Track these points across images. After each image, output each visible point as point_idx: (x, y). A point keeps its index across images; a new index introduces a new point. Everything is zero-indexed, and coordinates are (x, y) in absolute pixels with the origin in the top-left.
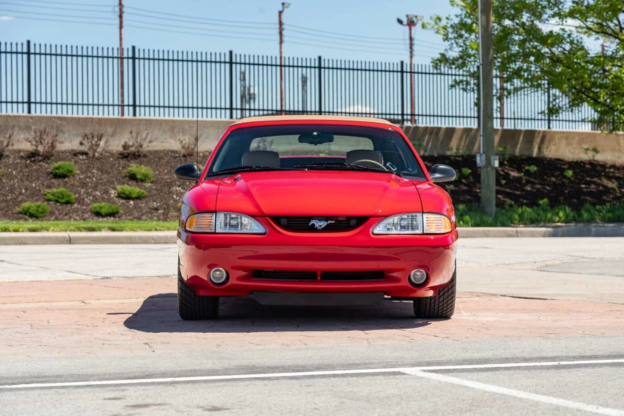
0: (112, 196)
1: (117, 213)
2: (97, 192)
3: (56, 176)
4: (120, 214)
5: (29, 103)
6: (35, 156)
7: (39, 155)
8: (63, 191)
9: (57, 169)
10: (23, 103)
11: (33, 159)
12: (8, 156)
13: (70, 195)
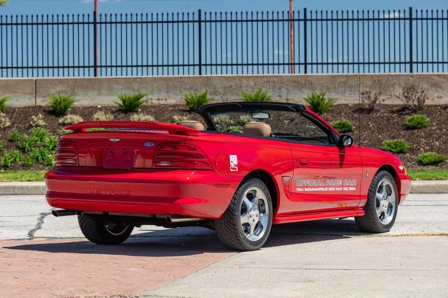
5: (411, 63)
6: (405, 111)
7: (408, 109)
8: (397, 142)
9: (410, 121)
10: (405, 63)
11: (401, 113)
12: (379, 111)
13: (403, 145)
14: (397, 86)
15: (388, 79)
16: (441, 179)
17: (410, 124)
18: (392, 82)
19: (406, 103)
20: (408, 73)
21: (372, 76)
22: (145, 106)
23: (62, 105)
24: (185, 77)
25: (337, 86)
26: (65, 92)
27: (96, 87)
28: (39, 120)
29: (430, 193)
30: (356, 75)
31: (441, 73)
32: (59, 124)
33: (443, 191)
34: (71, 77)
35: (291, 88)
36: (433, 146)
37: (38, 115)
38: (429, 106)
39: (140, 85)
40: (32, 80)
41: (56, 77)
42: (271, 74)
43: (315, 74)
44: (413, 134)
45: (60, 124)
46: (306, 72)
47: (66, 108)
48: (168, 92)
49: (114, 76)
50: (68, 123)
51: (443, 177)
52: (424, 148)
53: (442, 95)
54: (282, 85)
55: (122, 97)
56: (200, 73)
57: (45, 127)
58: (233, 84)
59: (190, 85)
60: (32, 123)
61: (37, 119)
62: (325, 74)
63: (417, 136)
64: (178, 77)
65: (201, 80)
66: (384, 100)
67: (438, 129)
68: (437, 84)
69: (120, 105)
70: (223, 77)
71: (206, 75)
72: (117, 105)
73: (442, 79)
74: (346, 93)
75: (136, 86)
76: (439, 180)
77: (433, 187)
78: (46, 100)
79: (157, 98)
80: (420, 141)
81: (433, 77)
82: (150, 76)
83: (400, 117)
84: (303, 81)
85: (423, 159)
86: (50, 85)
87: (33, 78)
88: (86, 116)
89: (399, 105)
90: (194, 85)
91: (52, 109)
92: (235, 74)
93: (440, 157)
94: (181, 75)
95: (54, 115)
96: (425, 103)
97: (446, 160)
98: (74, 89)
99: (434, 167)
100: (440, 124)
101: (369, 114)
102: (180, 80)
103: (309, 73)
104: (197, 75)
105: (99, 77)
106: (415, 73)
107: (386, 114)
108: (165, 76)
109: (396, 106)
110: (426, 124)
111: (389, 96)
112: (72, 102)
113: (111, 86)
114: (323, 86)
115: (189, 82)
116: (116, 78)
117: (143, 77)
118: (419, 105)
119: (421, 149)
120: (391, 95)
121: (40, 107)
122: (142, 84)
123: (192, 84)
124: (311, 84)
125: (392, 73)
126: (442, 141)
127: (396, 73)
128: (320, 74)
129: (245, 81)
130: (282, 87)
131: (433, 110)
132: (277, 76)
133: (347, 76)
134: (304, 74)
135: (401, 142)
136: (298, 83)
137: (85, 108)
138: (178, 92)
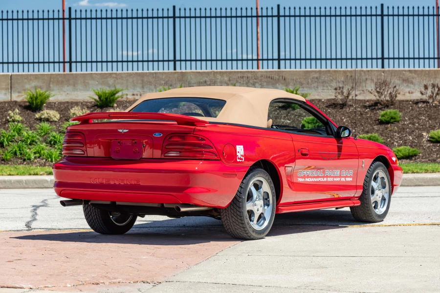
0: (424, 139)
1: (415, 155)
2: (410, 137)
3: (381, 123)
4: (416, 158)
5: (383, 58)
6: (377, 106)
7: (381, 104)
8: (372, 136)
9: (383, 116)
10: (377, 59)
11: (373, 107)
12: (351, 106)
13: (377, 140)
14: (368, 82)
15: (361, 74)
16: (417, 172)
17: (383, 119)
18: (364, 78)
19: (378, 98)
20: (380, 68)
21: (344, 72)
22: (121, 101)
23: (38, 101)
24: (160, 73)
25: (310, 81)
26: (41, 88)
27: (71, 82)
28: (16, 115)
29: (408, 186)
30: (329, 71)
31: (412, 68)
32: (35, 119)
33: (420, 183)
34: (46, 72)
35: (265, 84)
36: (406, 140)
37: (14, 110)
38: (401, 102)
39: (115, 81)
40: (7, 75)
41: (31, 72)
42: (245, 70)
43: (288, 69)
44: (387, 129)
45: (37, 119)
46: (279, 68)
47: (42, 103)
48: (143, 87)
49: (89, 72)
50: (44, 118)
51: (419, 171)
52: (397, 142)
53: (413, 90)
54: (256, 81)
55: (99, 93)
56: (175, 69)
57: (22, 122)
58: (207, 79)
59: (164, 80)
60: (8, 117)
61: (14, 114)
62: (298, 69)
63: (390, 131)
64: (153, 73)
65: (176, 75)
66: (356, 95)
67: (410, 123)
68: (408, 79)
69: (95, 100)
70: (197, 72)
71: (180, 71)
72: (93, 100)
73: (413, 74)
74: (319, 88)
75: (111, 81)
76: (415, 173)
77: (411, 180)
78: (22, 96)
79: (132, 93)
80: (393, 135)
81: (404, 72)
82: (125, 71)
83: (373, 112)
84: (277, 77)
85: (398, 153)
86: (26, 80)
87: (8, 73)
88: (62, 111)
89: (371, 100)
90: (169, 81)
91: (28, 104)
92: (209, 70)
93: (414, 151)
94: (156, 71)
95: (30, 110)
96: (397, 99)
97: (419, 153)
98: (49, 84)
99: (408, 161)
100: (413, 119)
101: (342, 108)
102: (154, 75)
103: (282, 69)
104: (172, 70)
105: (74, 72)
106: (386, 68)
107: (359, 109)
108: (140, 71)
109: (368, 101)
110: (399, 119)
111: (361, 92)
112: (48, 97)
113: (87, 81)
114: (296, 82)
115: (164, 77)
116: (91, 74)
117: (118, 72)
118: (391, 100)
119: (395, 143)
120: (363, 91)
121: (16, 102)
122: (117, 79)
123: (167, 80)
124: (285, 79)
125: (364, 69)
126: (415, 136)
127: (368, 69)
128: (293, 69)
129: (219, 77)
130: (255, 82)
131: (405, 105)
132: (251, 72)
133: (320, 72)
134: (277, 70)
135: (374, 137)
136: (271, 78)
137: (61, 103)
138: (153, 87)
